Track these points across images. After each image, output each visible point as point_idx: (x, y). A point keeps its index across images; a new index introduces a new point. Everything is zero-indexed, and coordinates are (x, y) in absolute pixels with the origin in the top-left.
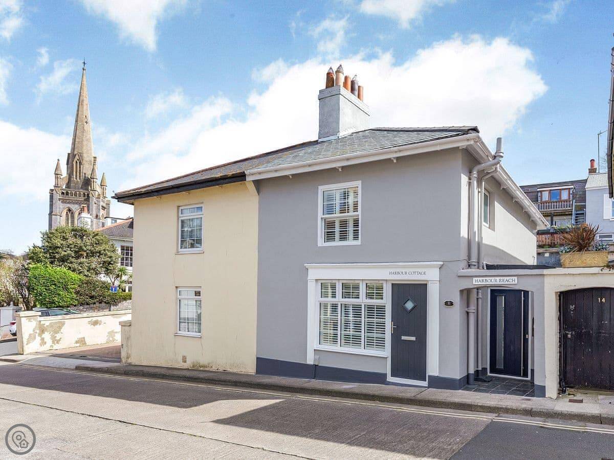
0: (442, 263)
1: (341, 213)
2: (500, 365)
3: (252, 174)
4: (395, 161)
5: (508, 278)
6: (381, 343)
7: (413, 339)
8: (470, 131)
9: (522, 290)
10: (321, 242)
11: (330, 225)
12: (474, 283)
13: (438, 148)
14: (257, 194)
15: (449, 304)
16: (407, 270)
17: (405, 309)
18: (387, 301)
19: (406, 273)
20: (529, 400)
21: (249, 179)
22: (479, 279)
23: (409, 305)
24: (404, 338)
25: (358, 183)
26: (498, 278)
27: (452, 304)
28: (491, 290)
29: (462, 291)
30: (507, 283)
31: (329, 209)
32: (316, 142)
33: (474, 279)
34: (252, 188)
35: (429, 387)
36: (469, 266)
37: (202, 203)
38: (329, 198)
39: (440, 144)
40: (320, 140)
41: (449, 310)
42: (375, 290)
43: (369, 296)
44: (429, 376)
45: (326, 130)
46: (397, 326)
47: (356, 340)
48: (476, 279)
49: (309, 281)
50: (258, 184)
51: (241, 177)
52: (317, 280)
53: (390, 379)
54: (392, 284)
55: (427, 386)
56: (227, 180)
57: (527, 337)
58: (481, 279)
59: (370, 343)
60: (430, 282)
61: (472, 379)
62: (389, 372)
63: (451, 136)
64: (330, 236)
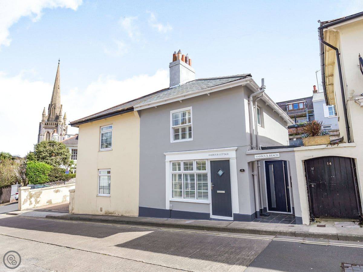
0: (237, 148)
1: (182, 124)
2: (274, 205)
3: (137, 108)
4: (209, 95)
5: (274, 154)
6: (206, 196)
7: (224, 192)
8: (247, 76)
9: (282, 161)
10: (172, 140)
11: (176, 131)
12: (255, 158)
13: (231, 87)
14: (139, 117)
15: (242, 171)
16: (219, 153)
17: (218, 175)
18: (208, 171)
19: (218, 155)
20: (293, 226)
21: (135, 110)
22: (258, 155)
23: (220, 173)
24: (218, 192)
25: (190, 108)
26: (268, 155)
27: (244, 170)
28: (265, 161)
29: (249, 163)
30: (273, 157)
31: (176, 123)
32: (169, 89)
33: (255, 155)
34: (136, 114)
35: (234, 220)
36: (252, 148)
37: (112, 124)
38: (175, 117)
39: (232, 84)
40: (171, 87)
41: (242, 174)
42: (201, 165)
43: (199, 168)
44: (234, 214)
45: (173, 82)
46: (215, 185)
47: (192, 194)
48: (256, 155)
49: (166, 162)
50: (140, 112)
51: (131, 109)
52: (170, 161)
53: (212, 216)
54: (211, 161)
55: (233, 220)
56: (125, 111)
57: (288, 188)
58: (259, 155)
59: (200, 196)
60: (231, 159)
61: (258, 214)
62: (211, 212)
63: (237, 80)
64: (176, 137)
